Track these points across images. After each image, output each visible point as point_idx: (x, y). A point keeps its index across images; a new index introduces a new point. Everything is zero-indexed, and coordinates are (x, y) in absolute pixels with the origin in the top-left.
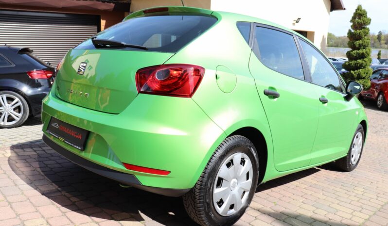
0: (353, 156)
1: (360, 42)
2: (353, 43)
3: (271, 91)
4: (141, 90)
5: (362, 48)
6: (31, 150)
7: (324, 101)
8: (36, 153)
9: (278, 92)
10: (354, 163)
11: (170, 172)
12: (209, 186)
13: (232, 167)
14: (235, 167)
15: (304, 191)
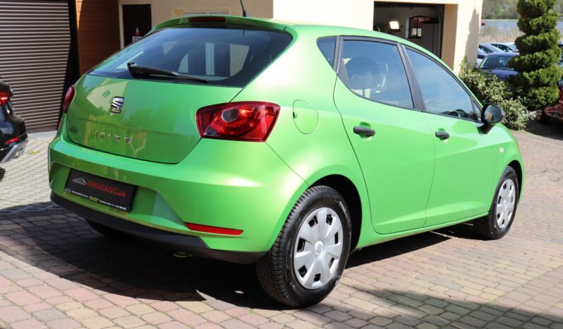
0: (499, 216)
1: (540, 20)
2: (527, 22)
3: (364, 128)
4: (205, 134)
5: (543, 30)
6: (10, 222)
7: (443, 136)
8: (20, 227)
9: (373, 128)
10: (503, 227)
11: (242, 231)
12: (288, 248)
13: (316, 226)
14: (319, 226)
15: (421, 264)
